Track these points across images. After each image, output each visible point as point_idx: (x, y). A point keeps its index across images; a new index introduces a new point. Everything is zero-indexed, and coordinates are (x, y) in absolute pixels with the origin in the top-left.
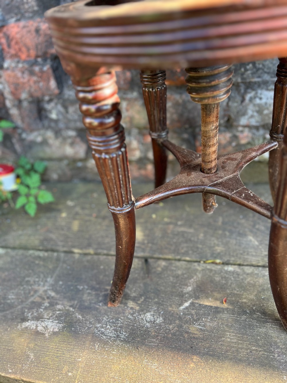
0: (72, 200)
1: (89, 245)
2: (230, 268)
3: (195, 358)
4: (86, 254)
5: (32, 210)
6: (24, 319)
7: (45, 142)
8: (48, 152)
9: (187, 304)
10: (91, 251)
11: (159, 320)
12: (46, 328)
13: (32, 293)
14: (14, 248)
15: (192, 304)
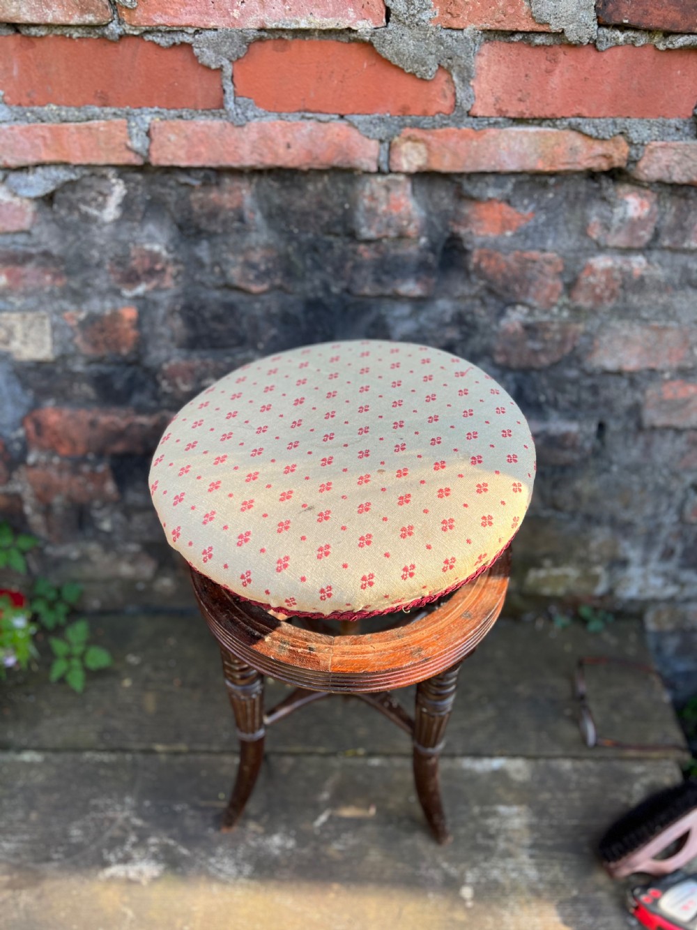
0: (135, 652)
1: (178, 738)
2: (375, 762)
3: (336, 886)
4: (177, 753)
5: (77, 680)
6: (106, 864)
7: (85, 558)
8: (88, 570)
9: (323, 818)
10: (182, 747)
11: (291, 844)
12: (140, 873)
13: (107, 824)
14: (56, 751)
15: (330, 818)
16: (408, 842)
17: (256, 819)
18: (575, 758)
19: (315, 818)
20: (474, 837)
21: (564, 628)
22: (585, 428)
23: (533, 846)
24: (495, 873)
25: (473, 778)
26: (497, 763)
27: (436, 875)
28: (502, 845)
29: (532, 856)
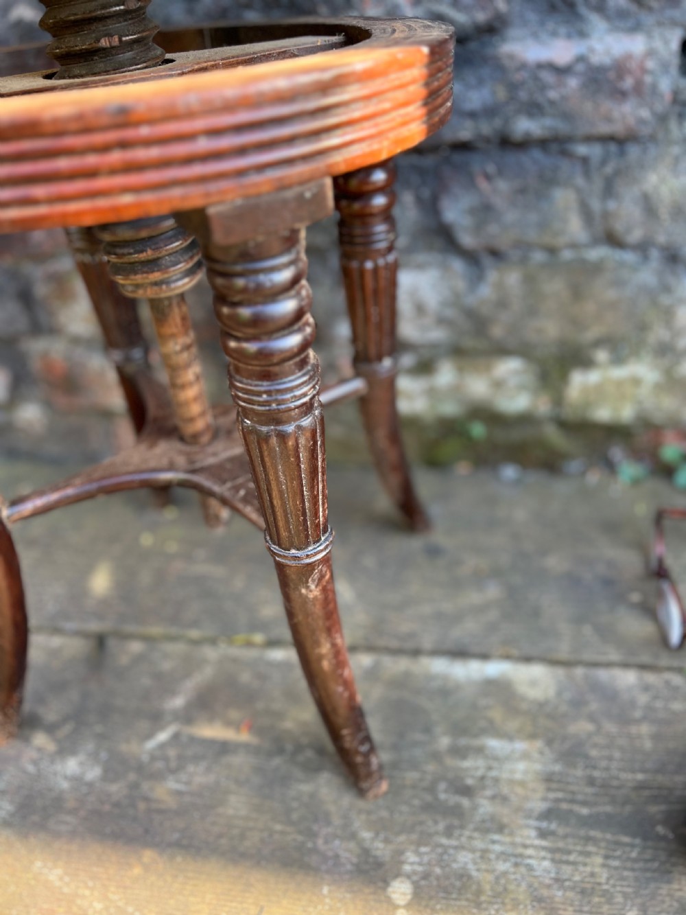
2: (278, 655)
3: (148, 855)
9: (163, 736)
11: (94, 773)
15: (176, 737)
16: (306, 788)
17: (51, 729)
18: (643, 667)
19: (150, 735)
20: (432, 789)
21: (636, 482)
22: (658, 44)
23: (547, 815)
24: (464, 859)
25: (446, 691)
26: (494, 669)
27: (346, 852)
28: (485, 807)
29: (543, 834)
